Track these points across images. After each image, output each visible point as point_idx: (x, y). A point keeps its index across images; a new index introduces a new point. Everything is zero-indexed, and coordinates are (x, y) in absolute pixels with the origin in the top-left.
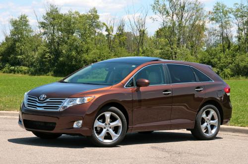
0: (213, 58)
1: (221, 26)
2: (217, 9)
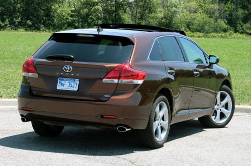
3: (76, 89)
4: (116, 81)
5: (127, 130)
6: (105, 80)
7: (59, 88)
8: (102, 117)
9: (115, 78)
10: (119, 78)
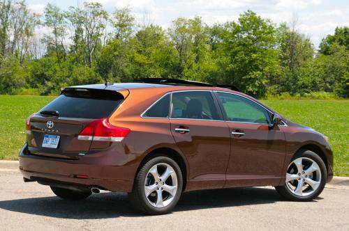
0: (47, 70)
1: (55, 32)
2: (49, 12)
3: (56, 147)
4: (90, 138)
5: (101, 191)
6: (80, 137)
7: (44, 145)
8: (75, 177)
9: (90, 135)
10: (93, 135)
